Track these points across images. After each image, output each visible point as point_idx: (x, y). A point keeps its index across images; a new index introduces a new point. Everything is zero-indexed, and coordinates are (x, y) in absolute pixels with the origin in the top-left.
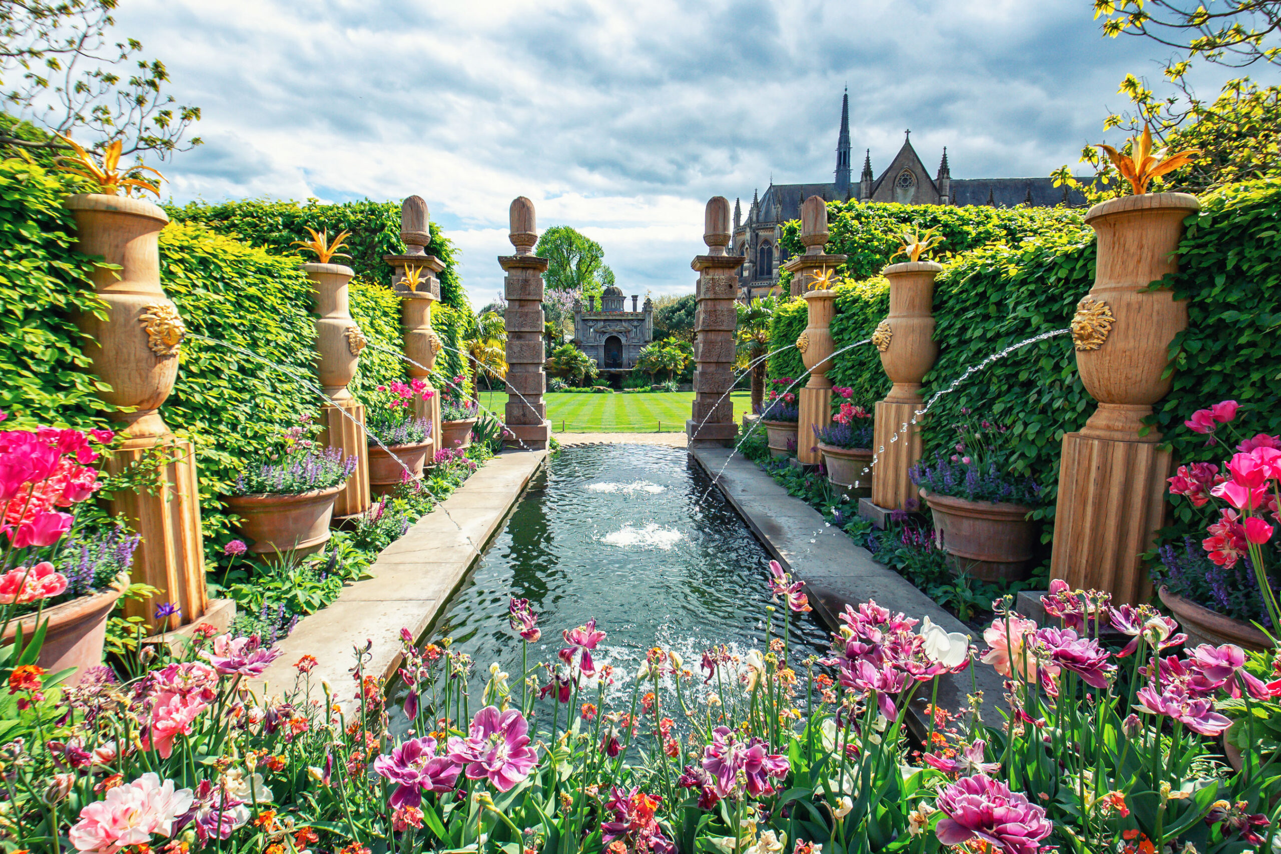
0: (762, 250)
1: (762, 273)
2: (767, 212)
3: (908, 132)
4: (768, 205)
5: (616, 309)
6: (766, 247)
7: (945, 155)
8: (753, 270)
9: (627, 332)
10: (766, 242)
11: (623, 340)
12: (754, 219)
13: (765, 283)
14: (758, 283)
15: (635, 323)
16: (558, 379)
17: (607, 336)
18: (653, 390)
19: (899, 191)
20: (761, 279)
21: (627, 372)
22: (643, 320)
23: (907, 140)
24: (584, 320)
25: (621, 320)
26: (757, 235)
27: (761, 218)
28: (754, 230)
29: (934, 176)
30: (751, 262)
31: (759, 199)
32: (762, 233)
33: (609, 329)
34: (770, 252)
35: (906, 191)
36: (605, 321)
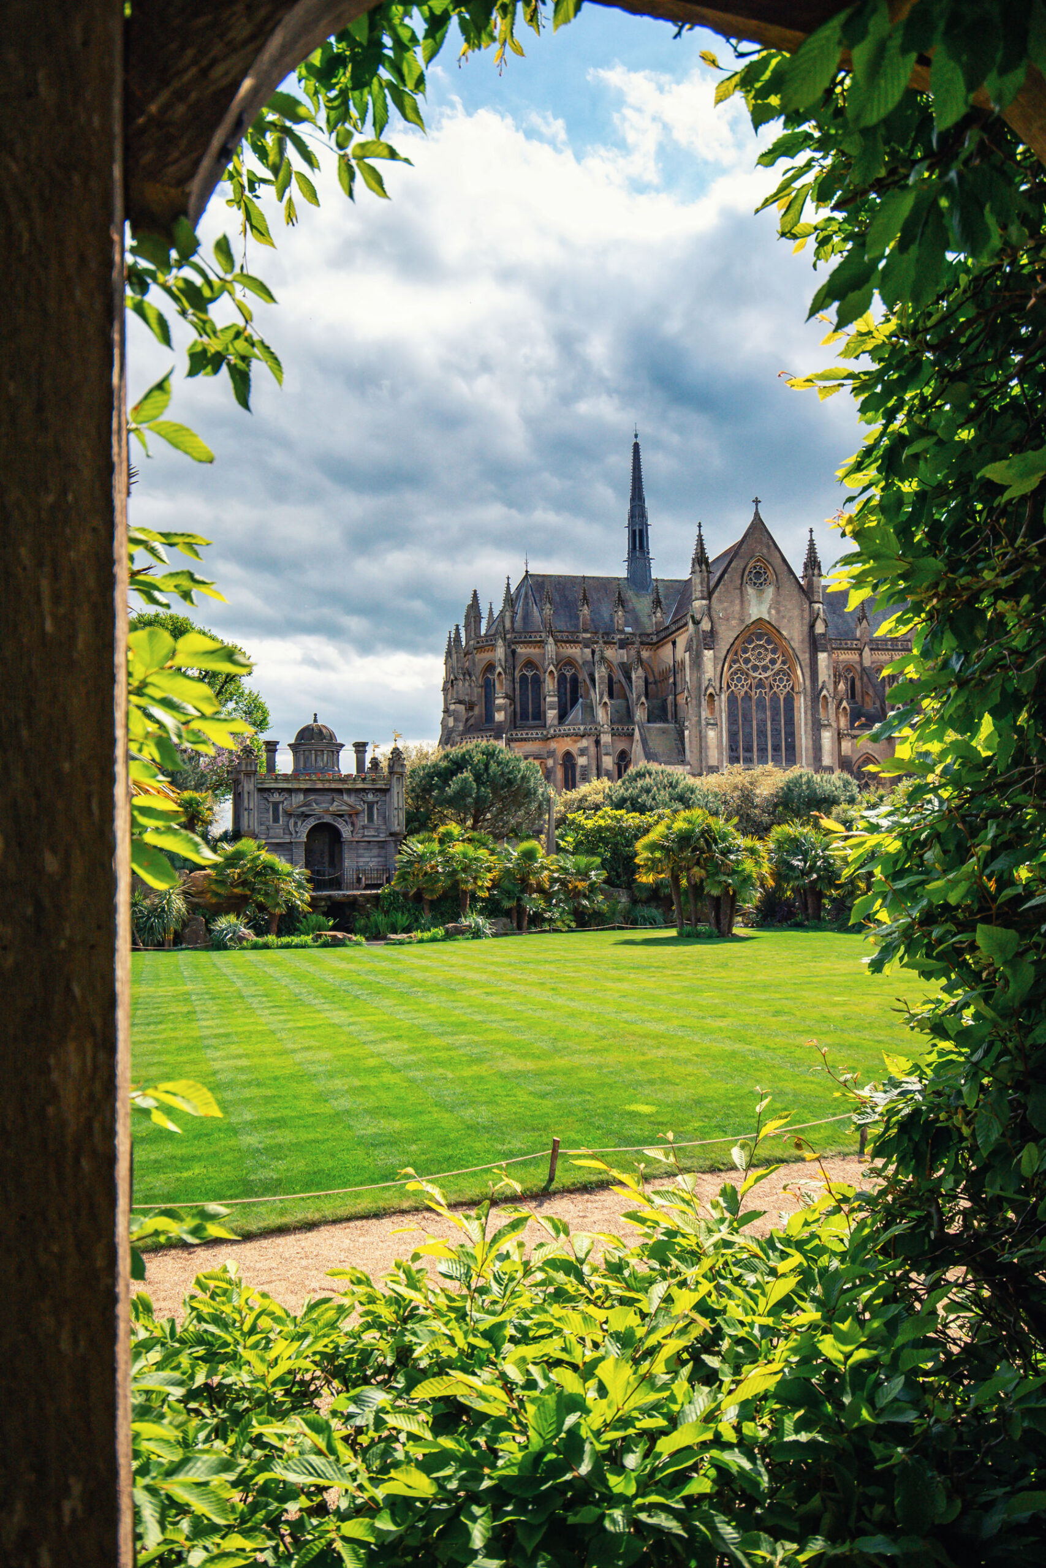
0: (524, 678)
1: (524, 716)
2: (526, 617)
3: (757, 502)
4: (526, 604)
5: (323, 771)
6: (530, 674)
7: (811, 541)
8: (510, 710)
9: (351, 816)
10: (530, 664)
11: (346, 831)
12: (508, 625)
13: (533, 734)
14: (521, 734)
15: (370, 797)
16: (232, 918)
17: (312, 822)
18: (449, 936)
19: (750, 590)
20: (523, 728)
21: (368, 898)
22: (385, 791)
23: (757, 514)
24: (260, 790)
25: (340, 791)
26: (514, 652)
27: (518, 624)
28: (510, 645)
29: (799, 572)
30: (507, 697)
31: (513, 590)
32: (521, 650)
33: (317, 809)
34: (537, 682)
35: (762, 591)
36: (307, 791)
